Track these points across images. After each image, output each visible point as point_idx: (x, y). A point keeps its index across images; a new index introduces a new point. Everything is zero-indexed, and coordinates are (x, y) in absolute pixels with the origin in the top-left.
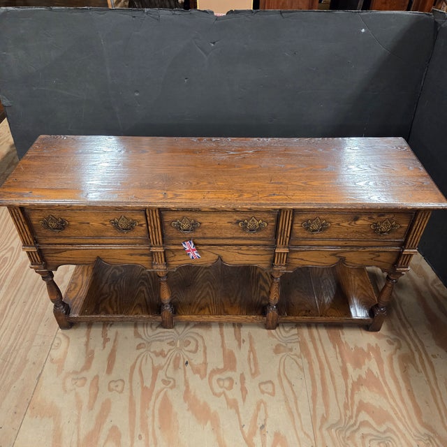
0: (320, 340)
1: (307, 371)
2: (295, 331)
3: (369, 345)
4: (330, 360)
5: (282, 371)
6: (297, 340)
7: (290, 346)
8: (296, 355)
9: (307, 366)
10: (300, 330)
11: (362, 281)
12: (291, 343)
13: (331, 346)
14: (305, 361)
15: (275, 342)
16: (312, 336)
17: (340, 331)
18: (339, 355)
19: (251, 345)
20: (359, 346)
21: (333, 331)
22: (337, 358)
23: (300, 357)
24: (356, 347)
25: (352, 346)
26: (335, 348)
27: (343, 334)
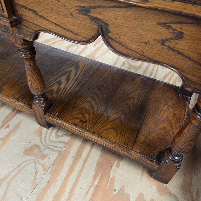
0: (85, 161)
1: (38, 191)
2: (66, 139)
3: (141, 195)
4: (77, 190)
5: (10, 178)
6: (60, 149)
7: (46, 152)
8: (43, 165)
9: (44, 184)
10: (72, 140)
11: (174, 115)
12: (51, 149)
13: (93, 173)
14: (48, 177)
15: (36, 140)
16: (79, 154)
17: (116, 161)
18: (92, 190)
19: (10, 133)
20: (127, 191)
21: (108, 157)
22: (87, 193)
23: (45, 169)
24: (122, 189)
25: (117, 186)
26: (95, 178)
27: (118, 166)
